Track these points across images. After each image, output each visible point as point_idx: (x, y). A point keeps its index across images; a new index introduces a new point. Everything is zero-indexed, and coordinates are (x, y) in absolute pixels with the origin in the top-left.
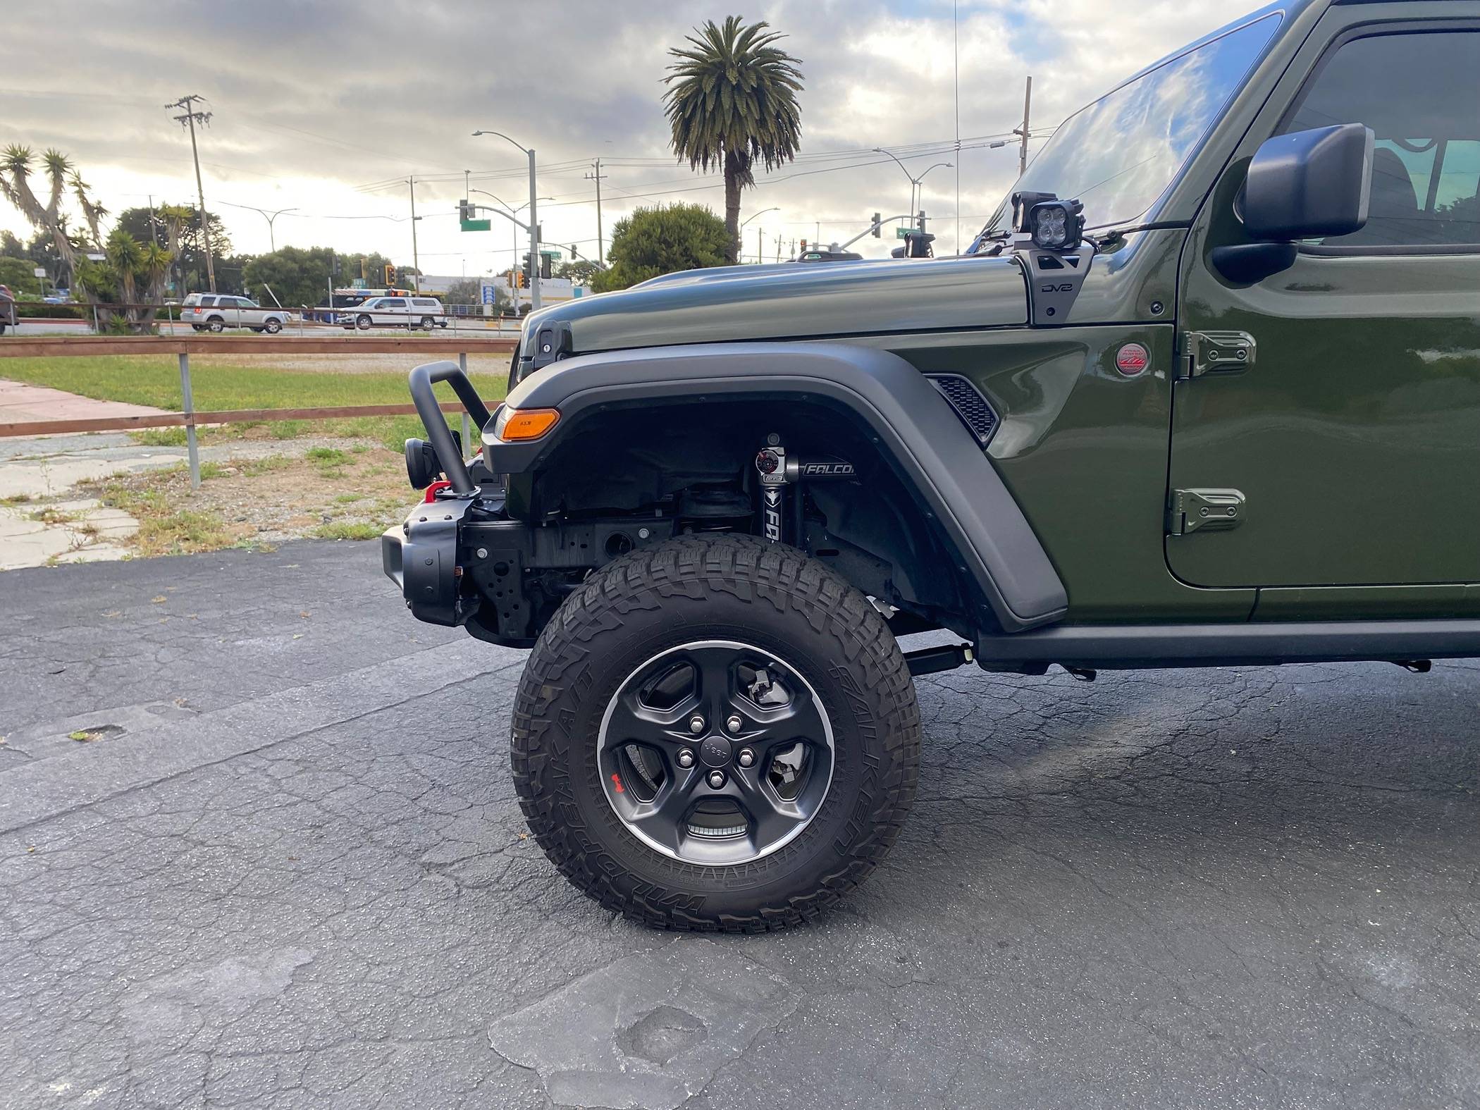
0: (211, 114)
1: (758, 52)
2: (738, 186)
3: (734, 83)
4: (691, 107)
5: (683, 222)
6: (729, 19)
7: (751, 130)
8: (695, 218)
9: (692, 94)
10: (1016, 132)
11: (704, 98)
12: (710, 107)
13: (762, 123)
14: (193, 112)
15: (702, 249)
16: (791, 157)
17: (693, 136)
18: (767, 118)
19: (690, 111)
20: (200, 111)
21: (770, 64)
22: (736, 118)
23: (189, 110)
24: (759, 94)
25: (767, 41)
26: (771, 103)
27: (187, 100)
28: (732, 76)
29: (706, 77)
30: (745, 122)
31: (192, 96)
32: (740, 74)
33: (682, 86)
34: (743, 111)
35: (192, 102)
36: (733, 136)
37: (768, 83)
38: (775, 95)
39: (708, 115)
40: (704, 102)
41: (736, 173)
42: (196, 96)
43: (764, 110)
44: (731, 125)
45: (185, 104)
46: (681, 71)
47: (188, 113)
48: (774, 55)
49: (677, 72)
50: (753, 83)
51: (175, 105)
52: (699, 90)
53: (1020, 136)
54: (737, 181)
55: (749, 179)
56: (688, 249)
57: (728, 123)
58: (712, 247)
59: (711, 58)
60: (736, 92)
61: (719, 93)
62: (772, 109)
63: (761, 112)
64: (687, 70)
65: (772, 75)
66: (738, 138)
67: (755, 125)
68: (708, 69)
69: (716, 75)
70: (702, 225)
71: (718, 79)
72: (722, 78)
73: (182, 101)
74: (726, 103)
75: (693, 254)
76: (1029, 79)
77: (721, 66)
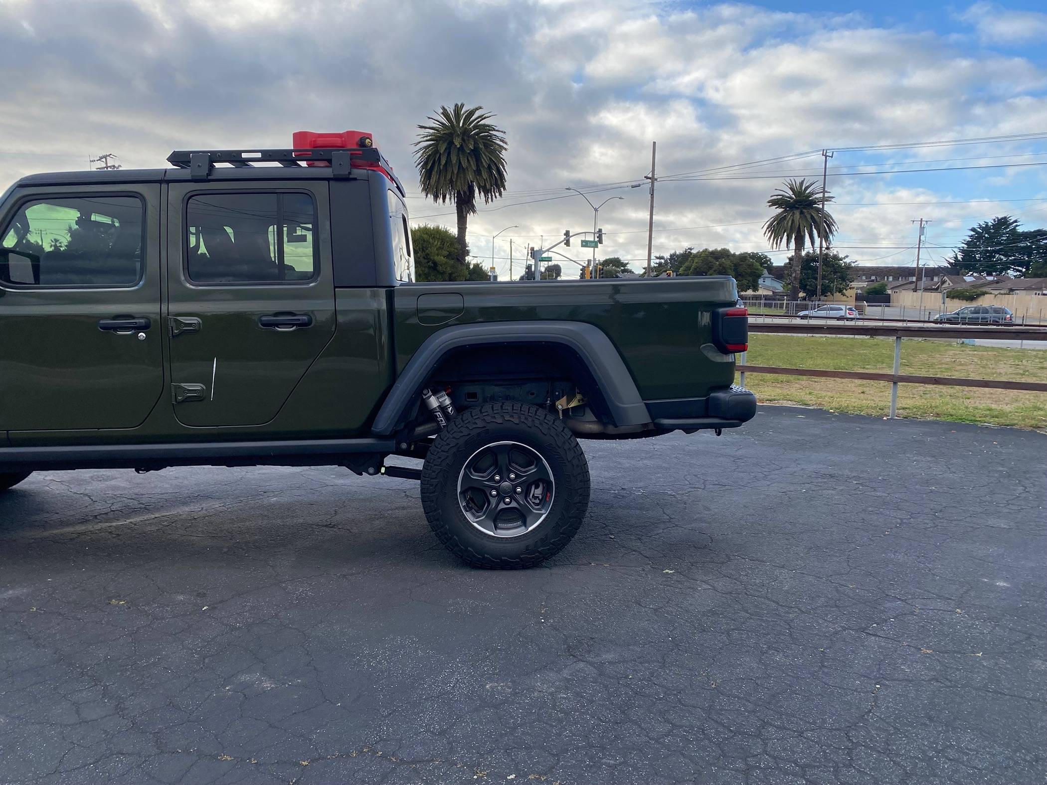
0: (121, 166)
1: (475, 127)
2: (465, 213)
3: (458, 146)
4: (431, 162)
5: (425, 236)
6: (456, 105)
7: (471, 176)
8: (434, 234)
9: (432, 153)
10: (647, 178)
11: (440, 156)
12: (443, 162)
13: (478, 172)
14: (109, 165)
15: (438, 255)
16: (500, 194)
17: (433, 180)
18: (482, 169)
19: (430, 164)
20: (113, 164)
21: (483, 134)
22: (461, 169)
23: (106, 163)
24: (476, 153)
25: (482, 119)
26: (484, 160)
27: (105, 157)
28: (457, 142)
29: (441, 142)
30: (467, 172)
31: (108, 154)
32: (463, 140)
33: (426, 147)
34: (464, 164)
35: (108, 158)
36: (459, 180)
37: (481, 146)
38: (487, 154)
39: (441, 167)
40: (439, 159)
41: (463, 204)
42: (111, 155)
43: (480, 164)
44: (457, 173)
45: (104, 160)
46: (425, 139)
47: (105, 166)
48: (487, 128)
49: (422, 139)
50: (471, 147)
51: (98, 160)
52: (436, 152)
53: (650, 180)
54: (464, 210)
55: (472, 208)
56: (428, 254)
57: (456, 172)
58: (446, 253)
59: (443, 130)
60: (460, 152)
61: (449, 154)
62: (484, 164)
63: (478, 166)
64: (429, 138)
65: (484, 141)
66: (462, 182)
67: (473, 174)
68: (443, 137)
69: (447, 142)
70: (439, 239)
71: (448, 144)
72: (451, 143)
73: (101, 158)
74: (454, 159)
75: (432, 258)
76: (654, 143)
77: (451, 135)
